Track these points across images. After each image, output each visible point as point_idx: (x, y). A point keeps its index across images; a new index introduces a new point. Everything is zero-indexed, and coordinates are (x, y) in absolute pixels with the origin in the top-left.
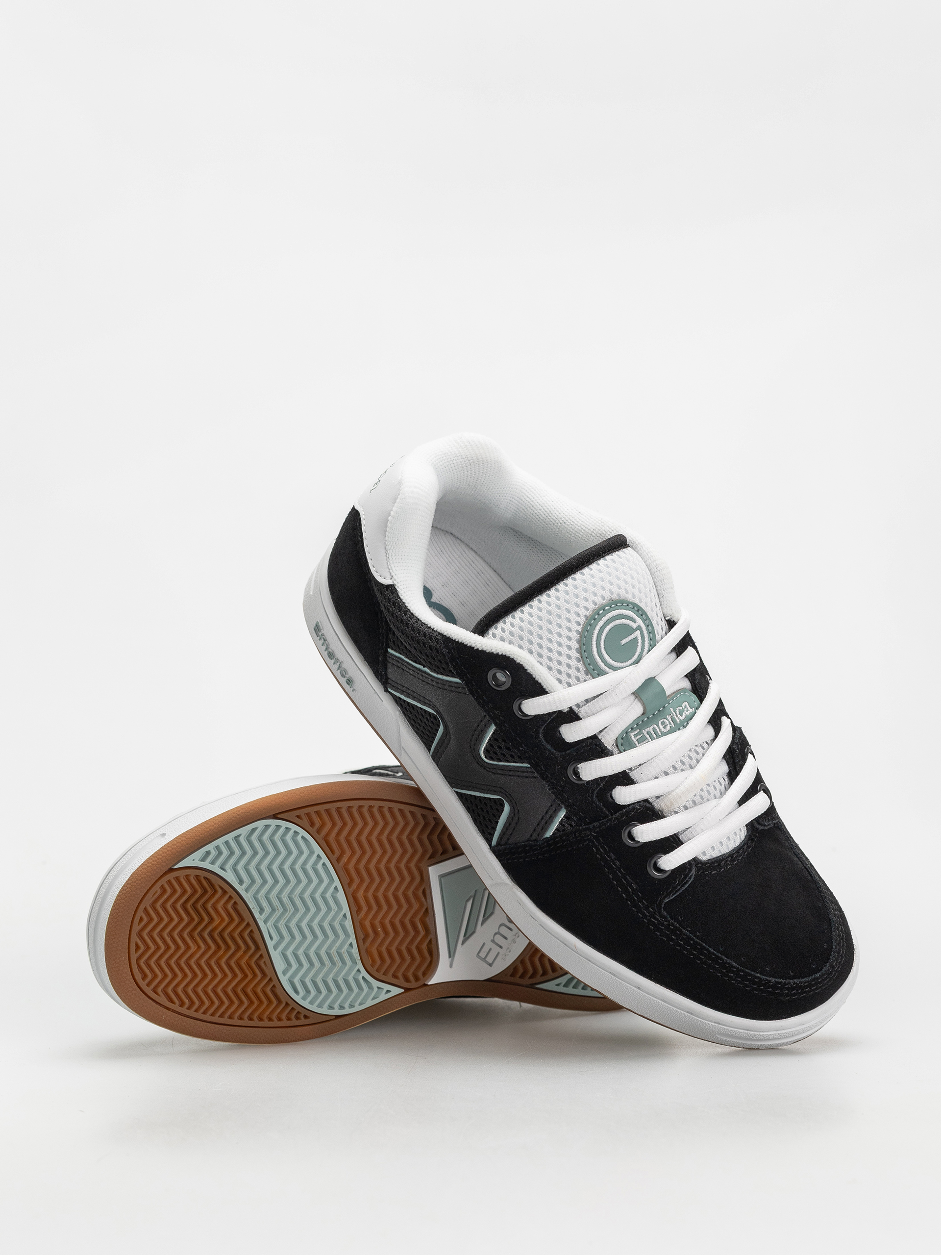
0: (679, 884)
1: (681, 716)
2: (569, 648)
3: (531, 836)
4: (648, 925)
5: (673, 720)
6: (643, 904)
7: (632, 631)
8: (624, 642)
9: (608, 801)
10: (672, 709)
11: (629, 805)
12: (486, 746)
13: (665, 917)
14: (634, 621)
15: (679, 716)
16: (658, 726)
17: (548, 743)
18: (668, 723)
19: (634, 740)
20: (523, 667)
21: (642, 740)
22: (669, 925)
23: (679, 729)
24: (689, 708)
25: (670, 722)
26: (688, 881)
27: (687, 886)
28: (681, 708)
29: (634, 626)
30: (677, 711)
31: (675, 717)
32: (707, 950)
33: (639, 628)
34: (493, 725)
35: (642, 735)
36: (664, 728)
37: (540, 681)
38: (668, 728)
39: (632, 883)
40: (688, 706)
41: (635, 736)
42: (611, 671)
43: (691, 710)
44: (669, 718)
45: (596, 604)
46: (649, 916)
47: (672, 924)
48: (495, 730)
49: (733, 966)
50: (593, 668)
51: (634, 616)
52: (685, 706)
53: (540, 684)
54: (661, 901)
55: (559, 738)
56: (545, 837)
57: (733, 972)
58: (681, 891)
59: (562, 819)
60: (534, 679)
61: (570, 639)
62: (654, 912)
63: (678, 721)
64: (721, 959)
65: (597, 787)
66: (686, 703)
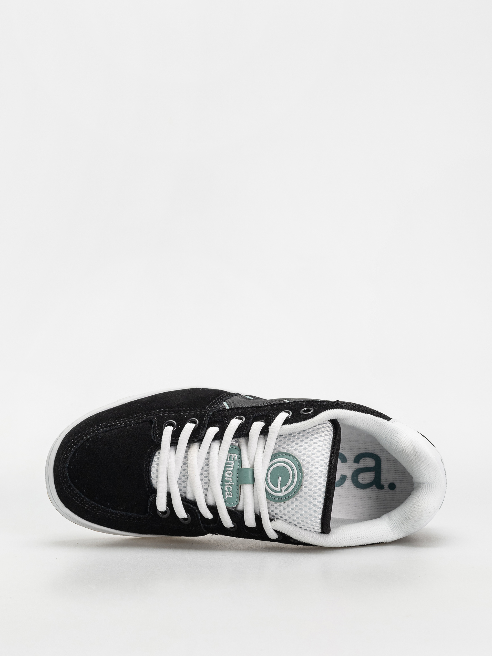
1: (227, 488)
5: (228, 481)
7: (282, 486)
9: (215, 422)
10: (233, 484)
14: (285, 491)
15: (228, 486)
19: (233, 455)
21: (230, 458)
23: (222, 481)
24: (228, 496)
25: (228, 478)
28: (231, 490)
29: (283, 489)
30: (230, 486)
31: (229, 483)
33: (280, 492)
35: (232, 460)
38: (226, 475)
40: (230, 496)
41: (235, 457)
42: (271, 463)
43: (226, 497)
44: (231, 480)
45: (306, 475)
52: (230, 495)
63: (226, 483)
66: (231, 496)
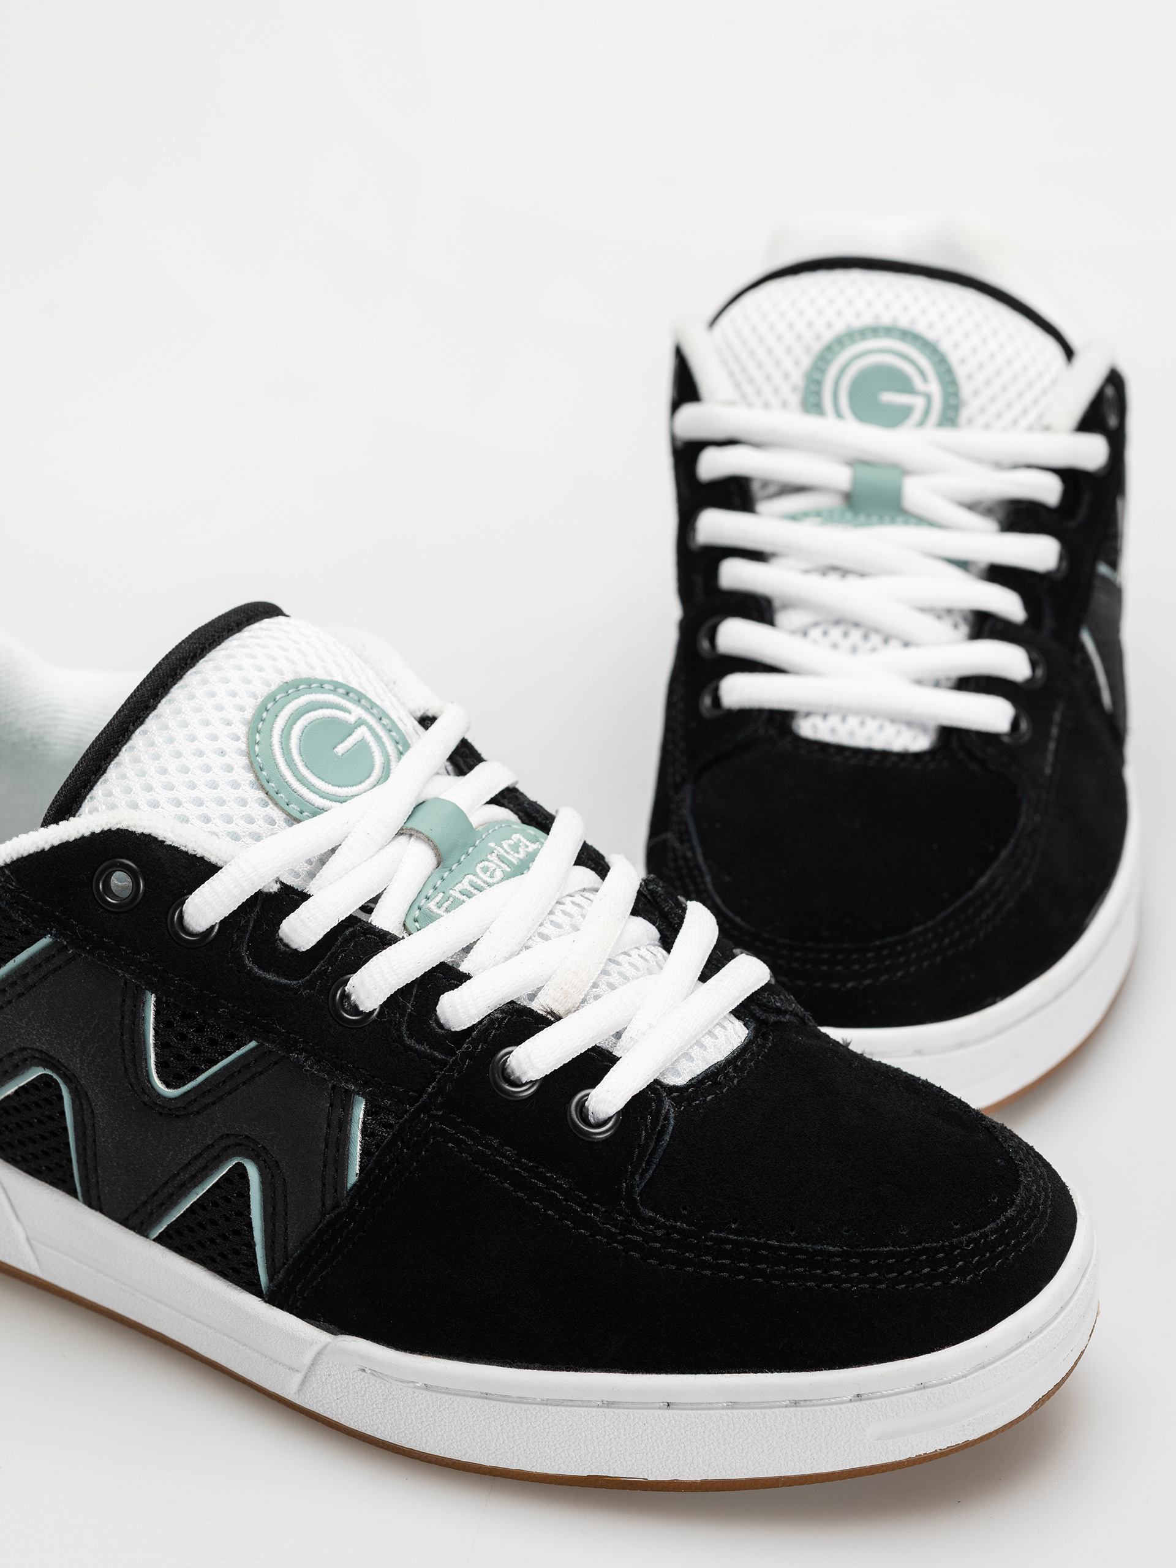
0: (648, 1137)
1: (518, 852)
2: (236, 785)
3: (323, 1204)
4: (627, 1253)
5: (501, 859)
6: (596, 1211)
7: (350, 730)
8: (341, 749)
9: (436, 1033)
10: (492, 842)
11: (480, 1022)
12: (156, 1054)
13: (652, 1221)
14: (348, 711)
15: (512, 851)
16: (475, 874)
17: (269, 972)
18: (494, 866)
19: (439, 912)
20: (155, 839)
21: (453, 907)
22: (667, 1234)
24: (528, 843)
25: (497, 865)
26: (664, 1127)
27: (667, 1138)
29: (351, 719)
31: (506, 856)
32: (766, 1246)
33: (362, 722)
34: (148, 993)
35: (451, 899)
36: (491, 877)
37: (199, 853)
38: (498, 874)
39: (556, 1179)
42: (334, 804)
43: (533, 846)
44: (493, 857)
45: (255, 696)
46: (620, 1234)
47: (676, 1230)
48: (158, 1004)
49: (831, 1255)
50: (298, 809)
51: (344, 702)
53: (202, 858)
54: (630, 1189)
55: (285, 952)
56: (349, 1186)
57: (836, 1266)
58: (660, 1151)
59: (364, 1123)
60: (186, 853)
61: (229, 769)
62: (627, 1221)
63: (515, 862)
64: (801, 1251)
65: (402, 1016)
